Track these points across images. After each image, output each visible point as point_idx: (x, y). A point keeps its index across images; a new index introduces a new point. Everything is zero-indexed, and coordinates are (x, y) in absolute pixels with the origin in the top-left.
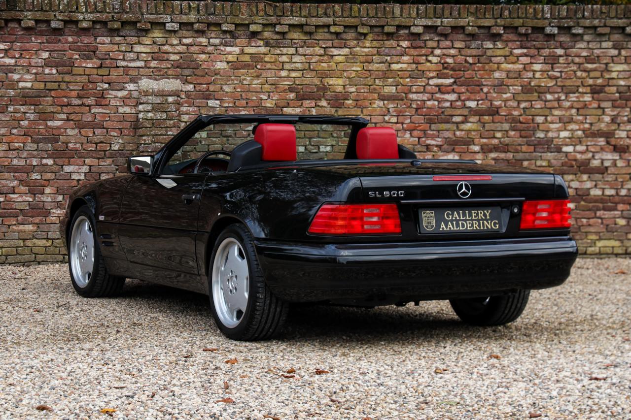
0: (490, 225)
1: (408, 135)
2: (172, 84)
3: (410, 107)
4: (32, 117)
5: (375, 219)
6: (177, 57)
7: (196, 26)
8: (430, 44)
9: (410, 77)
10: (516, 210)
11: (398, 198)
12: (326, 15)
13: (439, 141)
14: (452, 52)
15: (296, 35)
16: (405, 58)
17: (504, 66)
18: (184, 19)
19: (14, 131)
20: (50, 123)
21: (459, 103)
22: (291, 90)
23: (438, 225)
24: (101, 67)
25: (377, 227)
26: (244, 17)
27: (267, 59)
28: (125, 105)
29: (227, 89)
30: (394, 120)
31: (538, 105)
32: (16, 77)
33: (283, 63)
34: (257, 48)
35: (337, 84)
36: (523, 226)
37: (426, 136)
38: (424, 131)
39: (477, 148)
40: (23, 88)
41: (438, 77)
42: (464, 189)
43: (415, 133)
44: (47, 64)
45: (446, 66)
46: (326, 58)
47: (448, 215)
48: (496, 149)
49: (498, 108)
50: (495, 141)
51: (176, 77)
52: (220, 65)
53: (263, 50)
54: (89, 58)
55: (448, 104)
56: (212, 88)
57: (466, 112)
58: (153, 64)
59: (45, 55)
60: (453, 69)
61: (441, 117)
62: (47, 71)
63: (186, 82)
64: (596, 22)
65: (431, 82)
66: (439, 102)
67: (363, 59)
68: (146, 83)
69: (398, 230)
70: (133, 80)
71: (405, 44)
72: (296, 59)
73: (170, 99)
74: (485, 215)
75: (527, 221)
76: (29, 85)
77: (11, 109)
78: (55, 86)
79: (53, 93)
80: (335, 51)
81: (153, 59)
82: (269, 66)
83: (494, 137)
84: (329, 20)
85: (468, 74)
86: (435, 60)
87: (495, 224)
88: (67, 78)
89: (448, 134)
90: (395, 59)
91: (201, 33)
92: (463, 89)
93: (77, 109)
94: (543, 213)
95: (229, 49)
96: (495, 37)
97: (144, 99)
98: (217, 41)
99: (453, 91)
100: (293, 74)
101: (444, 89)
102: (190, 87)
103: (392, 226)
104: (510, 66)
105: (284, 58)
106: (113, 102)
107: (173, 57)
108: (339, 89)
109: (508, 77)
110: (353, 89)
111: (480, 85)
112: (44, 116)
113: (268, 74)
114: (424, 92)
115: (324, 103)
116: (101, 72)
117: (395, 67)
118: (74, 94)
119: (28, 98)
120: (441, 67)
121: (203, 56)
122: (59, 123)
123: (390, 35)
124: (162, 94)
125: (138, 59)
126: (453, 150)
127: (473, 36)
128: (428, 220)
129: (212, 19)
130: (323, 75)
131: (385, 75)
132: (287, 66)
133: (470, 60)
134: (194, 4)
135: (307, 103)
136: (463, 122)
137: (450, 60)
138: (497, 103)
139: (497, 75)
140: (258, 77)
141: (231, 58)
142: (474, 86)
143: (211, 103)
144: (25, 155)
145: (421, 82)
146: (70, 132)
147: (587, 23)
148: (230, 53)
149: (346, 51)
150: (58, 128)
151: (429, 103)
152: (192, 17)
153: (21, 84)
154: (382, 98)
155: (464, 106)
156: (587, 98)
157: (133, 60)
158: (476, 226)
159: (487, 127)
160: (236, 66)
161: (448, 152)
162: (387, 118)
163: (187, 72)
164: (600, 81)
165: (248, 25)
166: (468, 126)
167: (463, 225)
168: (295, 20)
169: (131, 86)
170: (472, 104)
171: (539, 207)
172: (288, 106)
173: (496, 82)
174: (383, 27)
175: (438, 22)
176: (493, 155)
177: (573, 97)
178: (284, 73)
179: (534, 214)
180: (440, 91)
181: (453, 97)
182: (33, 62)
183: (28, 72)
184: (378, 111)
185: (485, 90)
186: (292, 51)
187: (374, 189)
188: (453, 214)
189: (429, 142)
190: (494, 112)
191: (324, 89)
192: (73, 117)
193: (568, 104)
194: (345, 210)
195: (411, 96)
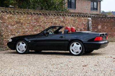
3: (31, 25)
7: (4, 11)
8: (33, 15)
12: (21, 10)
13: (34, 30)
14: (36, 17)
15: (17, 13)
16: (30, 17)
18: (2, 10)
22: (16, 22)
26: (10, 10)
27: (13, 17)
29: (7, 22)
30: (29, 27)
31: (45, 25)
34: (11, 15)
35: (22, 21)
39: (38, 31)
43: (31, 29)
45: (35, 19)
46: (20, 17)
50: (40, 30)
52: (6, 18)
53: (12, 15)
56: (5, 21)
57: (37, 26)
61: (34, 26)
64: (52, 13)
67: (25, 17)
71: (30, 15)
72: (16, 17)
80: (22, 16)
84: (21, 11)
85: (37, 20)
89: (35, 29)
91: (4, 12)
95: (7, 15)
96: (41, 15)
98: (6, 14)
100: (16, 20)
102: (2, 21)
104: (42, 19)
105: (15, 17)
110: (24, 22)
113: (13, 19)
115: (20, 24)
117: (29, 19)
121: (4, 16)
123: (28, 14)
126: (36, 31)
127: (38, 14)
129: (6, 10)
131: (28, 20)
132: (15, 18)
133: (38, 18)
134: (3, 8)
135: (18, 24)
138: (41, 24)
140: (11, 20)
141: (8, 17)
143: (5, 24)
145: (32, 21)
147: (51, 13)
149: (23, 16)
151: (33, 24)
152: (3, 10)
156: (51, 24)
159: (40, 28)
160: (8, 18)
163: (1, 19)
164: (52, 21)
165: (10, 12)
166: (38, 28)
168: (17, 11)
170: (38, 24)
172: (15, 24)
173: (41, 21)
174: (28, 13)
175: (35, 12)
177: (49, 24)
180: (34, 22)
181: (36, 23)
184: (27, 25)
185: (39, 22)
186: (16, 16)
190: (40, 26)
191: (20, 22)
193: (48, 25)
195: (31, 23)
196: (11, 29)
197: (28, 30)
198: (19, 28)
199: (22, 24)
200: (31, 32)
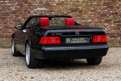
0: (84, 42)
1: (96, 19)
2: (44, 9)
3: (97, 13)
4: (15, 16)
5: (54, 40)
6: (45, 3)
9: (97, 6)
10: (91, 38)
11: (60, 35)
13: (104, 20)
16: (96, 2)
17: (119, 3)
19: (11, 20)
20: (18, 18)
21: (108, 12)
22: (70, 9)
23: (71, 41)
24: (29, 5)
25: (55, 42)
27: (65, 3)
28: (34, 13)
29: (56, 9)
30: (93, 16)
32: (11, 8)
33: (68, 3)
34: (62, 0)
35: (80, 8)
36: (93, 42)
37: (101, 19)
38: (100, 18)
39: (113, 22)
40: (13, 10)
41: (103, 6)
42: (77, 33)
43: (98, 19)
44: (18, 5)
45: (105, 3)
46: (78, 2)
47: (73, 39)
48: (117, 22)
49: (118, 13)
50: (117, 20)
51: (45, 7)
52: (54, 4)
54: (26, 3)
55: (106, 12)
56: (53, 9)
57: (110, 14)
58: (40, 4)
59: (17, 3)
60: (107, 4)
61: (104, 15)
62: (17, 6)
63: (47, 8)
65: (102, 7)
66: (104, 12)
67: (86, 2)
68: (38, 9)
69: (60, 43)
70: (36, 8)
72: (71, 2)
73: (43, 12)
74: (83, 39)
75: (95, 41)
76: (14, 10)
77: (10, 15)
78: (19, 10)
79: (19, 11)
81: (40, 3)
82: (65, 4)
83: (117, 19)
85: (110, 5)
86: (102, 2)
87: (86, 41)
88: (22, 8)
89: (106, 19)
90: (93, 2)
92: (109, 8)
93: (24, 15)
94: (99, 39)
97: (38, 12)
99: (107, 9)
100: (70, 6)
101: (105, 8)
102: (48, 9)
103: (59, 42)
105: (68, 2)
106: (32, 13)
107: (44, 3)
108: (81, 9)
109: (120, 6)
110: (84, 9)
111: (113, 7)
112: (17, 16)
114: (100, 9)
115: (77, 12)
116: (29, 6)
117: (93, 4)
118: (23, 11)
119: (14, 12)
120: (104, 3)
121: (51, 3)
122: (20, 18)
124: (42, 11)
125: (37, 3)
126: (107, 23)
128: (68, 40)
130: (77, 6)
131: (91, 6)
132: (69, 4)
133: (111, 2)
136: (109, 16)
137: (106, 2)
138: (117, 12)
139: (117, 5)
140: (63, 7)
141: (56, 3)
142: (112, 8)
143: (53, 13)
144: (13, 25)
145: (99, 7)
146: (23, 20)
148: (56, 2)
150: (20, 19)
151: (101, 12)
153: (12, 10)
154: (90, 11)
155: (109, 12)
157: (36, 4)
158: (81, 42)
159: (115, 17)
160: (58, 4)
161: (106, 23)
162: (92, 15)
163: (47, 6)
166: (110, 17)
167: (77, 42)
169: (35, 9)
170: (111, 12)
171: (98, 37)
172: (69, 13)
173: (117, 7)
176: (116, 23)
178: (68, 6)
179: (97, 39)
180: (104, 9)
181: (107, 10)
182: (15, 4)
183: (14, 7)
184: (90, 14)
185: (114, 8)
187: (53, 33)
188: (75, 39)
189: (101, 21)
190: (116, 13)
191: (78, 9)
192: (23, 16)
194: (47, 38)
195: (97, 10)
196: (62, 19)
197: (91, 20)
198: (76, 18)
199: (81, 12)
200: (98, 24)
